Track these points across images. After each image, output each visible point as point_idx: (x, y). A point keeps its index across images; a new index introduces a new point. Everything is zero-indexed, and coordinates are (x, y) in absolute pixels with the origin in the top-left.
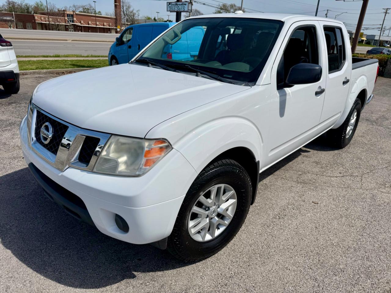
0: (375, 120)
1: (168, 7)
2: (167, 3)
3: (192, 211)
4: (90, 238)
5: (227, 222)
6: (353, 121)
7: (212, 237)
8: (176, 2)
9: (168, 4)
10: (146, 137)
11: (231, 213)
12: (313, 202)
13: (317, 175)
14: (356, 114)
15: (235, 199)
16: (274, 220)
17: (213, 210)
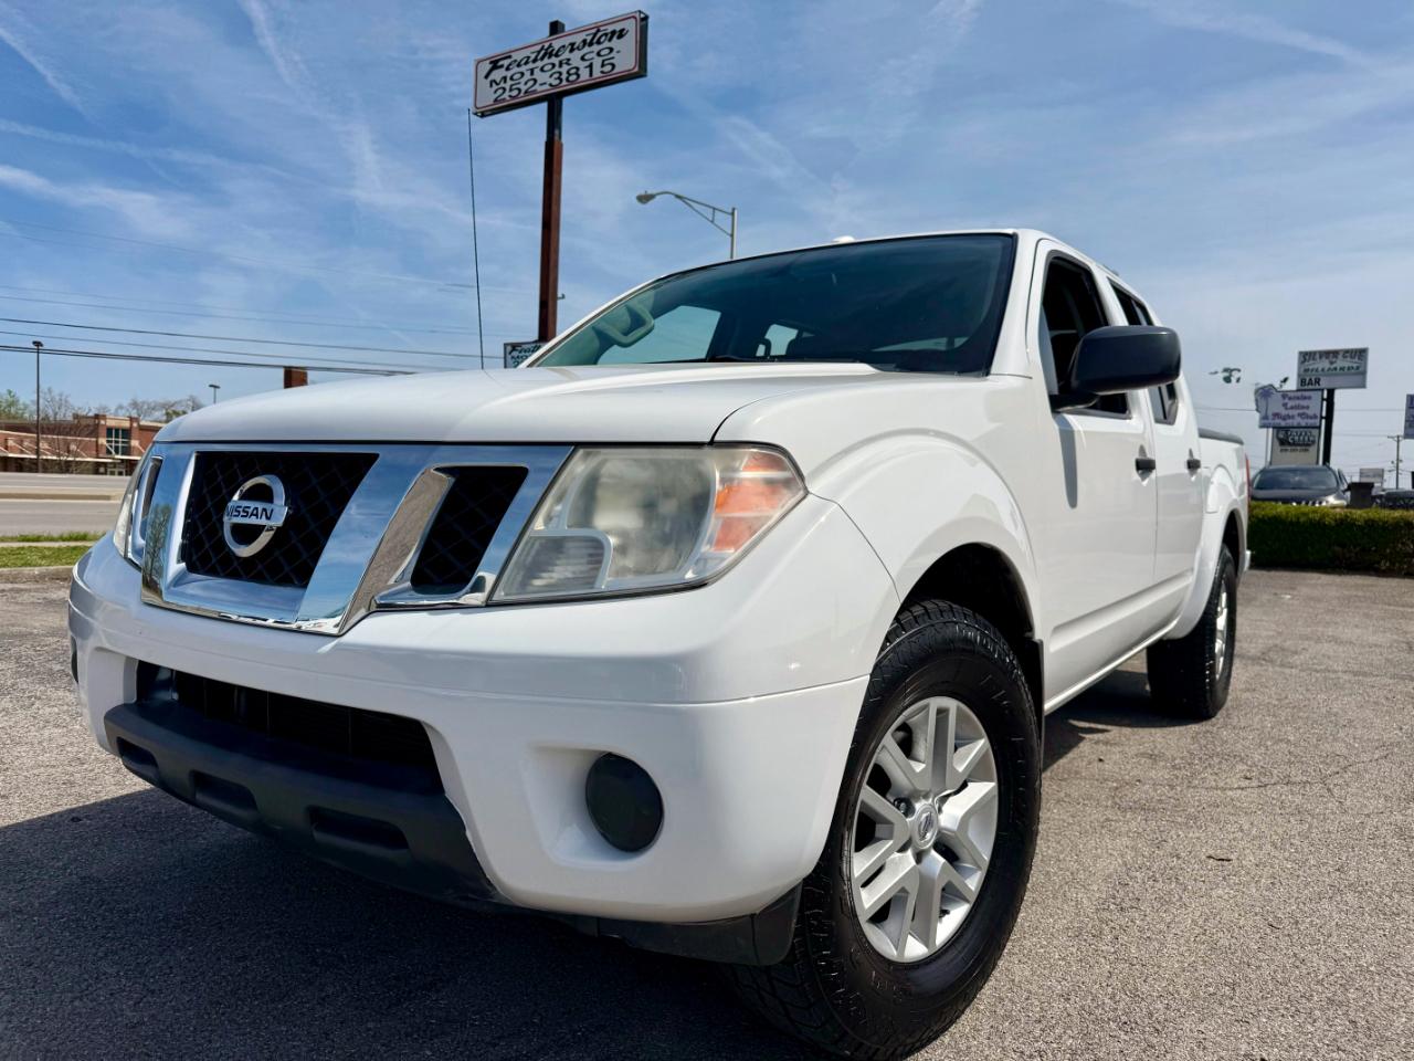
0: (1259, 654)
1: (509, 357)
2: (506, 345)
3: (861, 797)
4: (370, 1025)
5: (973, 883)
6: (1221, 622)
7: (927, 946)
8: (536, 342)
9: (509, 348)
10: (717, 438)
11: (981, 845)
12: (1210, 857)
13: (1172, 787)
14: (1224, 596)
15: (991, 781)
16: (1106, 915)
17: (924, 815)
